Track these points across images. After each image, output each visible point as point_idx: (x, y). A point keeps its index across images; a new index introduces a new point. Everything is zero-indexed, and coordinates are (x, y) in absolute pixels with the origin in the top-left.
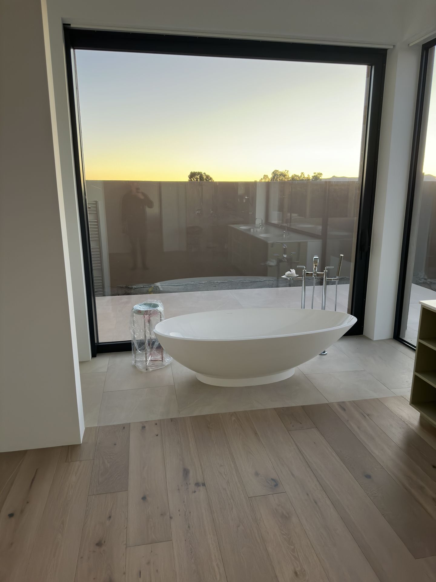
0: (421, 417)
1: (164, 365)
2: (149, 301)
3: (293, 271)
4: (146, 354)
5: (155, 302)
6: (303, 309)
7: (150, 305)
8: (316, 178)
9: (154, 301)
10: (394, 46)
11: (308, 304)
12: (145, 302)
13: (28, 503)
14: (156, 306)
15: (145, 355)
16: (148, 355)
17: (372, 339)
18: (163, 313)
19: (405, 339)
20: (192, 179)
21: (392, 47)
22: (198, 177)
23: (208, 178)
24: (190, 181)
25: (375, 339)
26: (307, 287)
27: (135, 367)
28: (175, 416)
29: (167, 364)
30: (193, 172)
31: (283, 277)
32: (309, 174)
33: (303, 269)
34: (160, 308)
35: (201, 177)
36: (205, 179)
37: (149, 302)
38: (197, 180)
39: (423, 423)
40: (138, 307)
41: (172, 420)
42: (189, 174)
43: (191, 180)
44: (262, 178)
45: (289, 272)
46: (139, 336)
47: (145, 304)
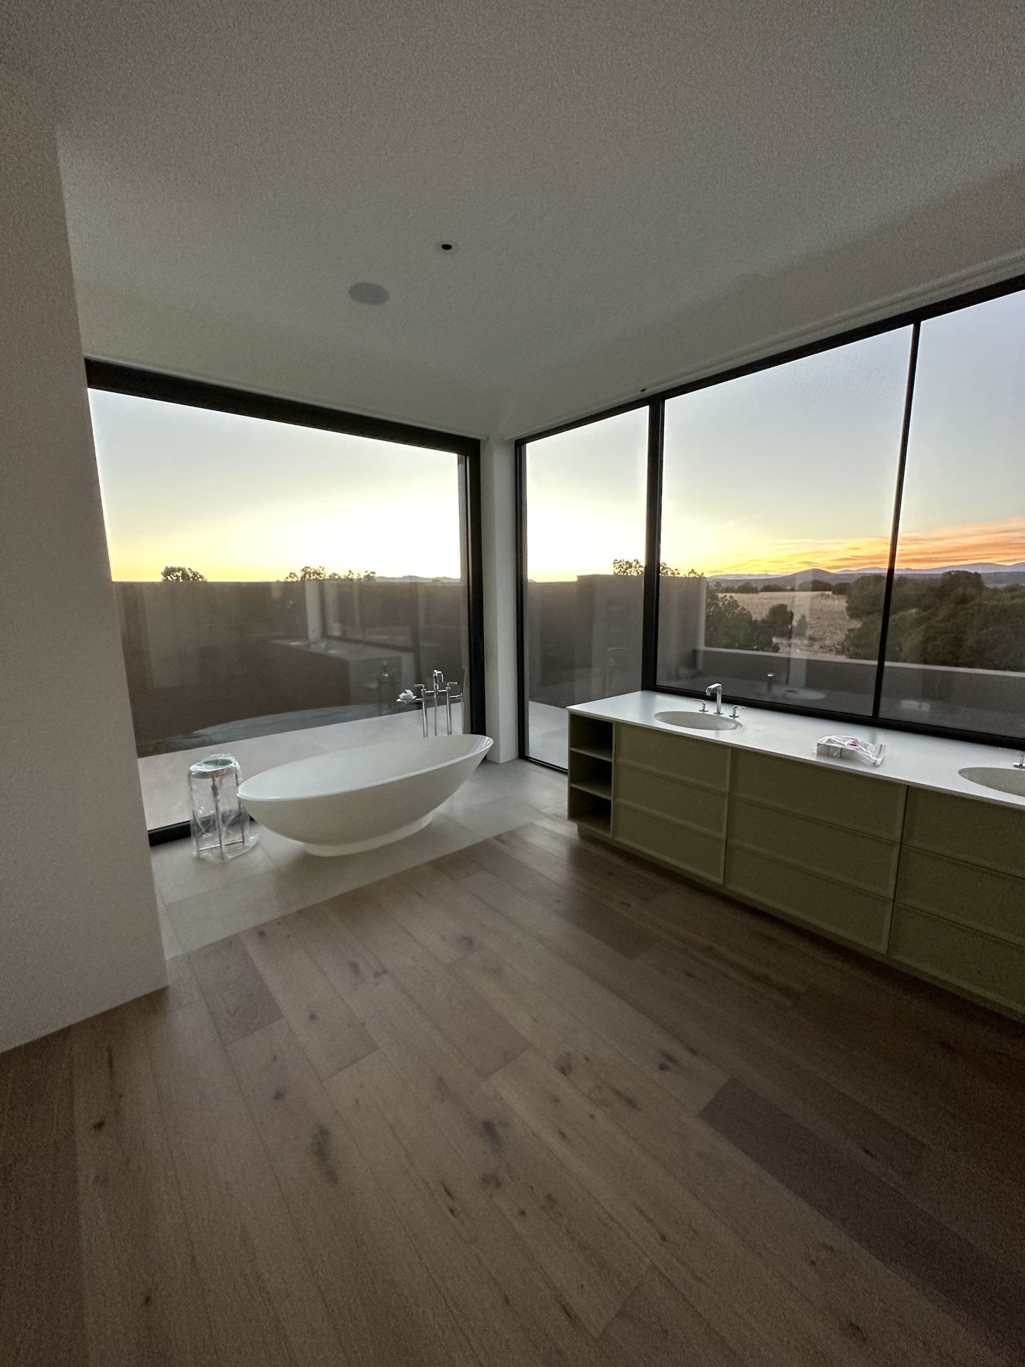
0: (580, 831)
1: (248, 847)
2: (212, 757)
3: (409, 692)
4: (220, 835)
5: (222, 757)
6: (426, 738)
7: (216, 763)
8: (368, 577)
9: (220, 756)
10: (488, 438)
11: (431, 731)
12: (206, 760)
13: (120, 1096)
14: (229, 762)
15: (218, 837)
16: (223, 836)
17: (497, 761)
18: (240, 771)
19: (530, 756)
20: (169, 578)
21: (486, 439)
22: (180, 574)
23: (196, 576)
24: (164, 580)
25: (501, 762)
26: (428, 709)
27: (199, 859)
28: (300, 906)
29: (253, 844)
30: (169, 567)
31: (399, 700)
32: (359, 572)
33: (422, 688)
34: (235, 764)
35: (185, 575)
36: (192, 577)
37: (212, 759)
38: (178, 580)
39: (581, 832)
40: (195, 768)
41: (300, 912)
42: (163, 570)
43: (167, 578)
44: (288, 576)
45: (403, 694)
46: (203, 811)
47: (206, 763)
